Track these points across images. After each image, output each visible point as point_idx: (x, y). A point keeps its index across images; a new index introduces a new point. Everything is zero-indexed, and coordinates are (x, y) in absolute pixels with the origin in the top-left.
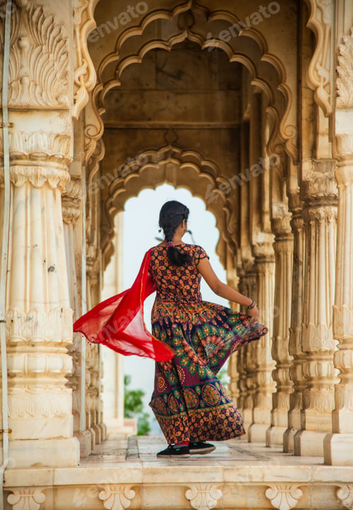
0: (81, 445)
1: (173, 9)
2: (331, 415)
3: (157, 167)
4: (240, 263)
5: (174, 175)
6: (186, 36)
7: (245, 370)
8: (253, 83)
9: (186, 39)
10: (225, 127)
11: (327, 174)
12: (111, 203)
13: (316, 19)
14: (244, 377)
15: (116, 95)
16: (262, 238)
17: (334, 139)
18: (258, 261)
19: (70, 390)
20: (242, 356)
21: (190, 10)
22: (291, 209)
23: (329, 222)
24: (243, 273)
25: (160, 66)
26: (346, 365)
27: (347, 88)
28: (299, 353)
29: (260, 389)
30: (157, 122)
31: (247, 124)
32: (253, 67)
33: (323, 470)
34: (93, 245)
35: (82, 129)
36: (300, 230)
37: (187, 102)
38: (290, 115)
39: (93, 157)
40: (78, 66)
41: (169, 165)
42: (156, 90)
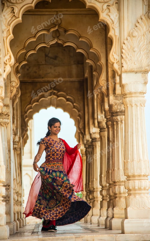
0: (10, 229)
1: (50, 29)
2: (124, 210)
3: (47, 99)
4: (85, 142)
5: (55, 102)
6: (56, 41)
7: (89, 191)
8: (87, 61)
9: (57, 42)
10: (77, 81)
11: (120, 101)
12: (26, 116)
13: (112, 33)
14: (88, 194)
15: (27, 67)
16: (94, 130)
17: (122, 86)
18: (93, 140)
19: (4, 203)
20: (87, 184)
21: (57, 29)
22: (105, 117)
23: (122, 123)
24: (87, 146)
25: (47, 54)
26: (130, 187)
27: (127, 63)
28: (111, 182)
29: (95, 199)
30: (46, 79)
31: (87, 79)
32: (87, 54)
33: (120, 236)
34: (17, 135)
35: (9, 83)
36: (110, 126)
37: (60, 70)
38: (103, 75)
39: (15, 96)
40: (6, 55)
41: (53, 98)
42: (45, 65)
